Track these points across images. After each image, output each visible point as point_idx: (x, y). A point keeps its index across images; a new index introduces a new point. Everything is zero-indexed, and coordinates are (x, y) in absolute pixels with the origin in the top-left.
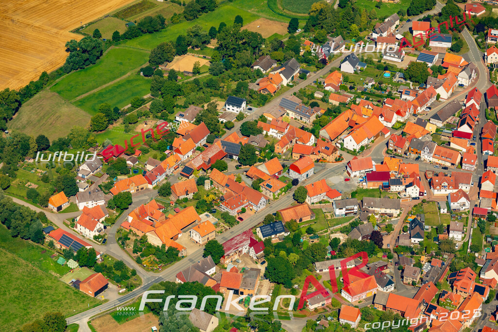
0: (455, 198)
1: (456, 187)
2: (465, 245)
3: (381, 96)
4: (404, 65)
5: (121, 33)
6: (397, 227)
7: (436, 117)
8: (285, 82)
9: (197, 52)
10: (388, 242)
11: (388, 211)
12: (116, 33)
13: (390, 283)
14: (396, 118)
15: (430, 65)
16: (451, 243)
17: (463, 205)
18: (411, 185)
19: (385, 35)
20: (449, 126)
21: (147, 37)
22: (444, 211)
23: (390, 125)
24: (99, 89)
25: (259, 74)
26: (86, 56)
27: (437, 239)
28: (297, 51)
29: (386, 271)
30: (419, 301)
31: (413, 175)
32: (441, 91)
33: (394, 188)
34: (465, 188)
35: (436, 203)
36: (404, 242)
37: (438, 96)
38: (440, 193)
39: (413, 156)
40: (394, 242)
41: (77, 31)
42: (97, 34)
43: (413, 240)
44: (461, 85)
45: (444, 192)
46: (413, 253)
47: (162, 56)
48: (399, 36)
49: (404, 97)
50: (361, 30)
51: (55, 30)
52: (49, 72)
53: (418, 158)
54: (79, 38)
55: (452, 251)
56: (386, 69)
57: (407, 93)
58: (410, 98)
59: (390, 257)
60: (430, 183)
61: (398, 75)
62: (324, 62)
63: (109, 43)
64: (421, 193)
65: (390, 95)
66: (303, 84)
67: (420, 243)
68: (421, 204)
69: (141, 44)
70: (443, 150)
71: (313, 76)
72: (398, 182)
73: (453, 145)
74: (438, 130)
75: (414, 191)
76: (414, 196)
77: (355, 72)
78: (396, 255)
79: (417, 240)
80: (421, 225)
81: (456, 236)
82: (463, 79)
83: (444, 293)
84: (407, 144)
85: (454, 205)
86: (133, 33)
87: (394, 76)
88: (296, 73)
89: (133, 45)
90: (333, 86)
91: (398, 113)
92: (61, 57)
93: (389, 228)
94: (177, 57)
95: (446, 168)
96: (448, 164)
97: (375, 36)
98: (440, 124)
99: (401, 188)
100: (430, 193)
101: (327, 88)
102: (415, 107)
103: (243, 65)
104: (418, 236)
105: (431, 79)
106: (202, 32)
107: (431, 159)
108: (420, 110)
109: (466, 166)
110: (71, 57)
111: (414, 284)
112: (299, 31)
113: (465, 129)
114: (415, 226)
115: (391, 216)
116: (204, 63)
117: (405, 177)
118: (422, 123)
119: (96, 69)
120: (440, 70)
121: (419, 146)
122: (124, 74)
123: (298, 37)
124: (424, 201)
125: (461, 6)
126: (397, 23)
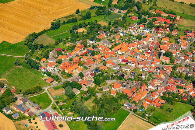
0: (144, 68)
1: (145, 65)
2: (145, 79)
3: (129, 42)
4: (136, 35)
5: (66, 22)
6: (129, 74)
7: (142, 48)
8: (105, 37)
9: (84, 28)
10: (126, 77)
11: (127, 69)
12: (64, 22)
13: (125, 86)
14: (132, 47)
15: (143, 36)
16: (142, 78)
17: (146, 69)
18: (133, 63)
19: (133, 27)
20: (145, 50)
21: (72, 23)
22: (141, 71)
23: (130, 49)
24: (58, 34)
25: (99, 34)
26: (56, 26)
27: (138, 77)
28: (110, 30)
29: (124, 84)
30: (131, 91)
31: (134, 61)
32: (144, 42)
33: (129, 64)
34: (147, 65)
35: (139, 68)
36: (130, 77)
37: (144, 43)
38: (141, 66)
39: (135, 57)
40: (127, 77)
41: (54, 20)
42: (59, 21)
43: (132, 77)
44: (150, 41)
45: (142, 66)
46: (132, 80)
47: (75, 28)
48: (136, 28)
49: (135, 43)
50: (127, 26)
51: (49, 20)
52: (46, 30)
53: (136, 58)
54: (54, 22)
55: (142, 81)
56: (132, 36)
57: (136, 42)
58: (137, 43)
59: (126, 81)
60: (138, 64)
61: (134, 37)
62: (116, 33)
63: (62, 24)
64: (136, 66)
65: (132, 42)
66: (110, 38)
67: (134, 78)
68: (135, 68)
69: (70, 25)
70: (143, 56)
71: (113, 36)
72: (130, 63)
73: (145, 55)
74: (142, 51)
75: (134, 65)
76: (134, 66)
77: (124, 36)
78: (127, 80)
79: (133, 77)
80: (135, 73)
81: (143, 77)
82: (151, 40)
83: (138, 90)
84: (134, 54)
85: (144, 69)
86: (69, 22)
87: (133, 37)
88: (108, 35)
89: (68, 25)
90: (117, 39)
91: (133, 46)
92: (49, 26)
93: (127, 74)
94: (79, 29)
95: (143, 60)
96: (144, 60)
97: (130, 28)
98: (143, 50)
99: (131, 64)
100: (138, 66)
101: (116, 39)
102: (137, 45)
103: (95, 32)
104: (133, 76)
105: (142, 39)
106: (86, 23)
107: (140, 58)
108: (139, 46)
109: (148, 60)
110: (52, 26)
111: (131, 87)
112: (111, 25)
113: (149, 51)
114: (133, 74)
115: (127, 71)
116: (86, 31)
117: (132, 61)
118: (138, 49)
119: (58, 30)
120: (145, 37)
121: (137, 54)
122: (65, 31)
123: (111, 27)
124: (136, 68)
125: (154, 22)
126: (136, 25)
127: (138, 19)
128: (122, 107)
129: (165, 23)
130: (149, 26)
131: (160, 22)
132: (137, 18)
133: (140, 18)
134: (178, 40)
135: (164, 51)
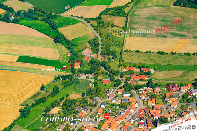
4: (118, 103)
5: (34, 104)
7: (132, 118)
8: (86, 113)
9: (58, 107)
14: (121, 120)
15: (126, 102)
19: (110, 94)
21: (41, 104)
23: (120, 123)
24: (32, 122)
42: (27, 105)
47: (48, 110)
48: (114, 94)
58: (123, 113)
63: (31, 107)
66: (91, 113)
70: (137, 129)
71: (94, 110)
73: (139, 127)
77: (105, 107)
82: (137, 106)
87: (116, 107)
88: (89, 110)
94: (52, 109)
98: (134, 121)
101: (99, 114)
102: (126, 116)
103: (73, 109)
105: (128, 107)
106: (58, 101)
110: (21, 114)
112: (85, 96)
113: (142, 121)
116: (61, 110)
119: (29, 116)
121: (131, 129)
122: (38, 117)
129: (141, 80)
133: (112, 80)
135: (157, 117)
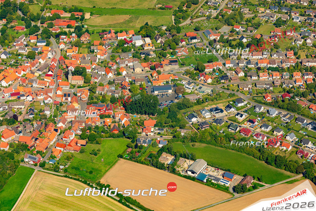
0: (46, 99)
1: (47, 94)
2: (51, 116)
3: (17, 66)
4: (26, 53)
6: (24, 112)
10: (20, 118)
11: (20, 107)
13: (20, 132)
16: (45, 115)
17: (49, 101)
18: (28, 96)
22: (42, 104)
27: (39, 115)
29: (20, 129)
30: (31, 137)
31: (29, 92)
32: (41, 60)
33: (22, 98)
34: (51, 95)
35: (39, 101)
36: (27, 117)
37: (40, 63)
38: (40, 98)
39: (30, 85)
40: (23, 118)
43: (30, 116)
44: (49, 58)
45: (42, 97)
46: (30, 121)
49: (26, 64)
50: (10, 43)
53: (32, 86)
55: (46, 119)
56: (19, 55)
59: (21, 124)
60: (37, 95)
61: (24, 57)
64: (33, 99)
65: (21, 65)
67: (33, 117)
68: (33, 102)
72: (23, 95)
74: (40, 75)
75: (30, 98)
76: (30, 100)
78: (23, 123)
80: (33, 110)
81: (48, 113)
83: (41, 133)
84: (27, 81)
85: (46, 102)
87: (22, 57)
91: (24, 70)
93: (21, 113)
95: (43, 88)
97: (15, 44)
99: (25, 98)
100: (37, 99)
102: (31, 68)
104: (32, 114)
107: (37, 86)
108: (33, 69)
109: (51, 87)
111: (30, 132)
114: (31, 111)
117: (26, 93)
118: (33, 73)
120: (40, 53)
125: (51, 29)
126: (24, 38)
127: (26, 28)
128: (22, 164)
129: (69, 27)
130: (45, 35)
131: (60, 28)
132: (24, 27)
133: (28, 26)
134: (92, 48)
135: (72, 68)
